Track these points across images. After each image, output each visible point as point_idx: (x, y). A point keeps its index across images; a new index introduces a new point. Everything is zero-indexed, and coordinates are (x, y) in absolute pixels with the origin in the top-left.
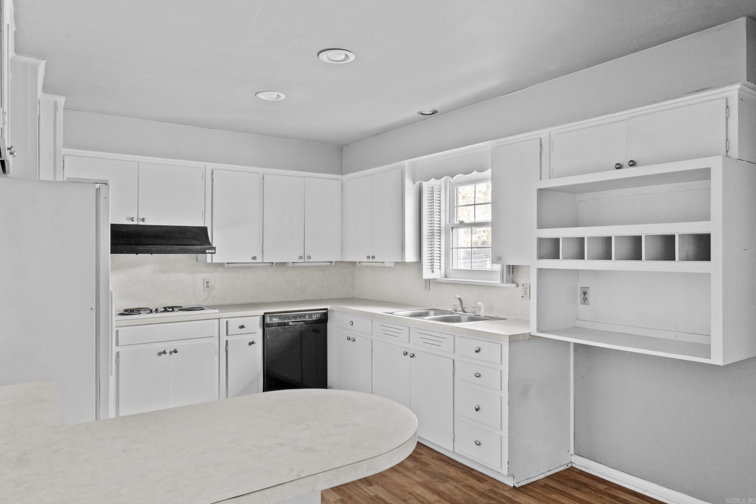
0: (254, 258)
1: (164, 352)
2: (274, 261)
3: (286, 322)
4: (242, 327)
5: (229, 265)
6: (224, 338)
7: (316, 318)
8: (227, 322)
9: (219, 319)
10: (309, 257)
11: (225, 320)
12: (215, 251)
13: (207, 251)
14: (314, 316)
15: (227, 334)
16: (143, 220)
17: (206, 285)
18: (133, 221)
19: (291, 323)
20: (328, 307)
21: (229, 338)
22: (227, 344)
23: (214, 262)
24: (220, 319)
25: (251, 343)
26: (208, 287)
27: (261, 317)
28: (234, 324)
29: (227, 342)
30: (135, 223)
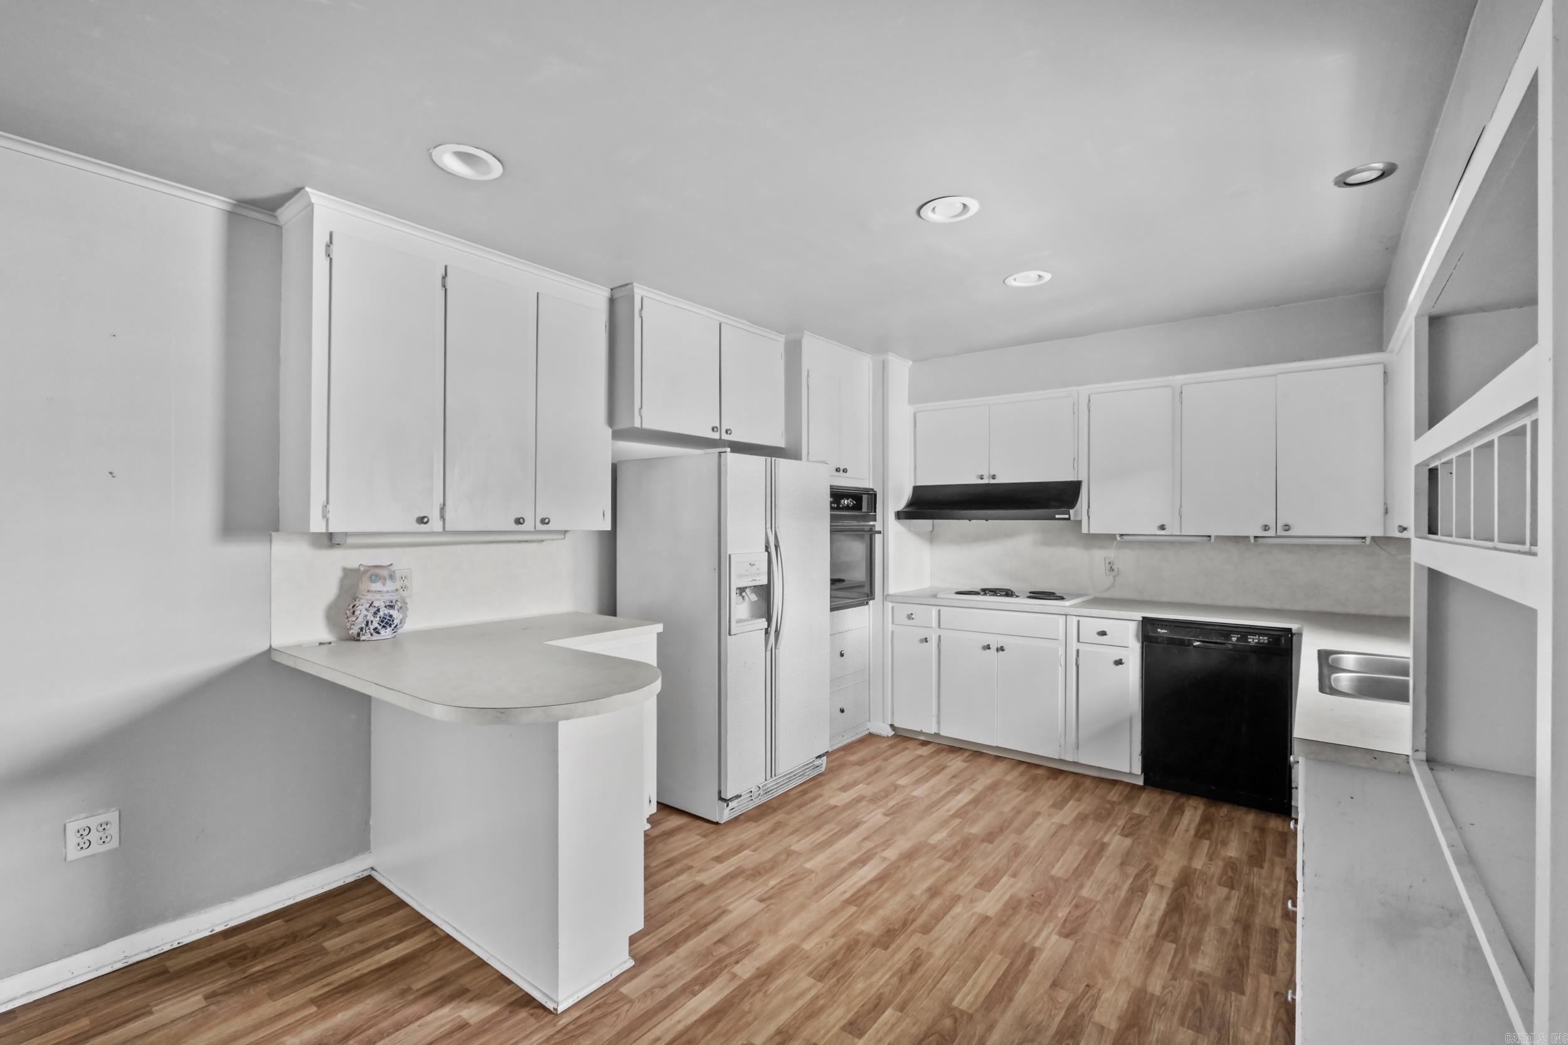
0: (1162, 527)
1: (988, 647)
2: (1213, 534)
3: (1184, 640)
4: (1103, 633)
5: (1125, 537)
6: (1074, 645)
7: (1256, 643)
8: (1079, 622)
9: (1066, 615)
10: (1287, 527)
11: (1075, 619)
12: (1070, 516)
13: (1057, 516)
14: (1253, 639)
15: (1079, 641)
16: (994, 477)
17: (1108, 567)
18: (982, 479)
19: (1197, 644)
20: (1294, 626)
21: (1082, 647)
22: (1078, 655)
23: (1091, 532)
24: (1068, 616)
25: (1119, 662)
26: (1112, 569)
27: (1139, 624)
28: (1090, 627)
29: (1078, 651)
30: (985, 481)
